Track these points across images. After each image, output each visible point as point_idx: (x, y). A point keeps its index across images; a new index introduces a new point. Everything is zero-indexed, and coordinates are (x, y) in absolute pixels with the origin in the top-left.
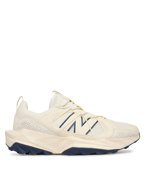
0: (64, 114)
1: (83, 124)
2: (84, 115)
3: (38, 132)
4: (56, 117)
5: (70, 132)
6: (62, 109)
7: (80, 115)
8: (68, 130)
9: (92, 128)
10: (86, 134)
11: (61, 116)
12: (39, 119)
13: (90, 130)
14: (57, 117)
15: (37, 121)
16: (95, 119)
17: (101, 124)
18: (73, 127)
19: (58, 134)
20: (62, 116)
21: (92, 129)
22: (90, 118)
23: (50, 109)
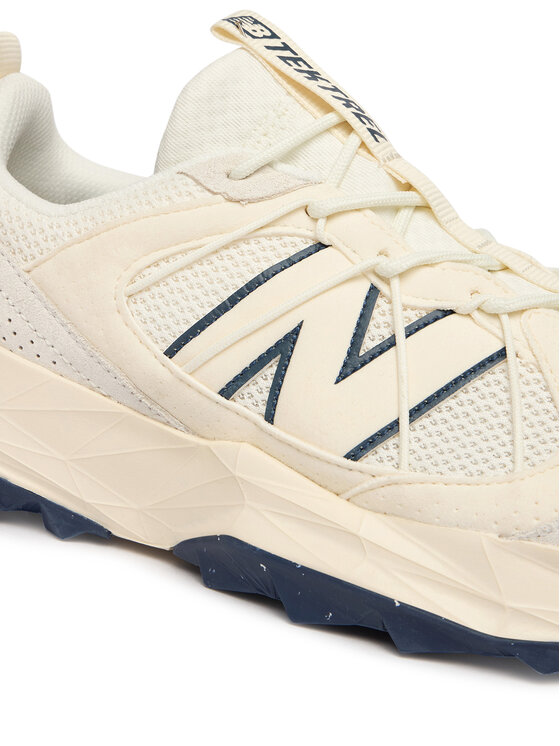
0: (235, 243)
1: (353, 363)
2: (402, 275)
3: (15, 357)
4: (166, 259)
5: (236, 404)
6: (230, 200)
7: (364, 275)
8: (227, 392)
9: (416, 412)
10: (348, 456)
11: (199, 261)
12: (39, 257)
13: (393, 428)
14: (173, 265)
15: (30, 264)
16: (493, 324)
17: (517, 397)
18: (270, 370)
19: (148, 403)
20: (214, 258)
21: (417, 424)
22: (452, 312)
23: (160, 174)
